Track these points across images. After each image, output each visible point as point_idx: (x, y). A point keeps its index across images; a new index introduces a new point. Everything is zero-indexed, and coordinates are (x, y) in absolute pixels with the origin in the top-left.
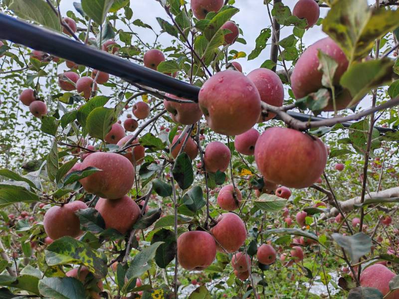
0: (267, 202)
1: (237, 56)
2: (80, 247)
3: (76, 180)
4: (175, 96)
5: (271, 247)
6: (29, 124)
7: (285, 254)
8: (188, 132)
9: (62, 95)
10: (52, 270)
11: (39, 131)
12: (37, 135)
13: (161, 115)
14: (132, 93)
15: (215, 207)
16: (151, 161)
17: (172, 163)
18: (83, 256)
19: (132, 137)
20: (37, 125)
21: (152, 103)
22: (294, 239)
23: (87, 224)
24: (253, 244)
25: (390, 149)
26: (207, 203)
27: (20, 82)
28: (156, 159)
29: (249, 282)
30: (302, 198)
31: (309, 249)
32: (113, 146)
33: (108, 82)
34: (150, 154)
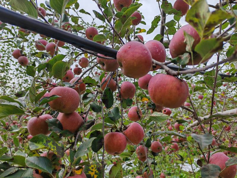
0: (156, 117)
1: (140, 32)
2: (49, 140)
3: (46, 102)
4: (103, 55)
5: (160, 143)
6: (17, 70)
7: (168, 147)
8: (111, 76)
9: (37, 53)
10: (32, 153)
11: (23, 73)
12: (22, 76)
13: (95, 66)
14: (79, 52)
15: (127, 119)
16: (89, 92)
17: (102, 93)
18: (50, 145)
19: (79, 78)
20: (22, 70)
21: (90, 58)
22: (173, 139)
23: (53, 127)
24: (149, 140)
25: (231, 87)
26: (122, 117)
27: (12, 45)
28: (92, 91)
29: (146, 163)
30: (178, 115)
31: (182, 144)
32: (67, 83)
33: (64, 46)
34: (89, 88)
